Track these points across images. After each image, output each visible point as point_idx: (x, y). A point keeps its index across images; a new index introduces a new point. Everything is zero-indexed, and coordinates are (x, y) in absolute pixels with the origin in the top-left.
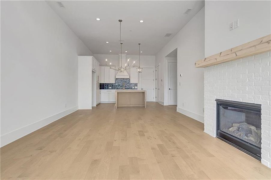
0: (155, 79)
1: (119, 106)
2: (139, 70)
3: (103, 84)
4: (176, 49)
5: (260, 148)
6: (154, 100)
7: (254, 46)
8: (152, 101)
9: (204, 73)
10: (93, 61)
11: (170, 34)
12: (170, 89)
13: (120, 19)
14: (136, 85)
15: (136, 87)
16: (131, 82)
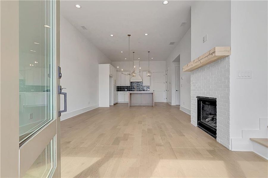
0: (165, 83)
1: (132, 105)
2: (148, 74)
3: (120, 87)
4: (179, 56)
5: (216, 130)
6: (165, 101)
7: (207, 56)
8: (163, 102)
9: (190, 76)
10: (110, 68)
11: (174, 42)
12: (177, 91)
13: (129, 34)
14: (148, 87)
15: (148, 90)
16: (144, 85)
